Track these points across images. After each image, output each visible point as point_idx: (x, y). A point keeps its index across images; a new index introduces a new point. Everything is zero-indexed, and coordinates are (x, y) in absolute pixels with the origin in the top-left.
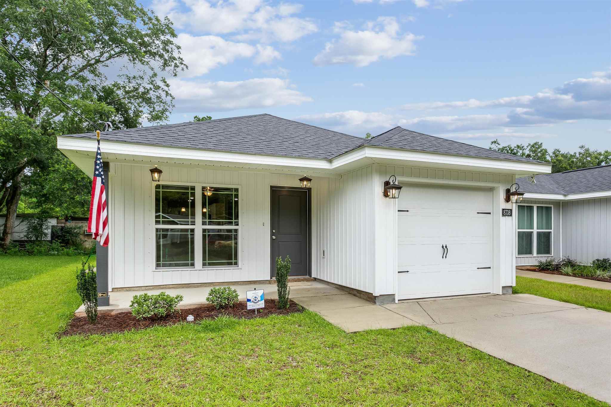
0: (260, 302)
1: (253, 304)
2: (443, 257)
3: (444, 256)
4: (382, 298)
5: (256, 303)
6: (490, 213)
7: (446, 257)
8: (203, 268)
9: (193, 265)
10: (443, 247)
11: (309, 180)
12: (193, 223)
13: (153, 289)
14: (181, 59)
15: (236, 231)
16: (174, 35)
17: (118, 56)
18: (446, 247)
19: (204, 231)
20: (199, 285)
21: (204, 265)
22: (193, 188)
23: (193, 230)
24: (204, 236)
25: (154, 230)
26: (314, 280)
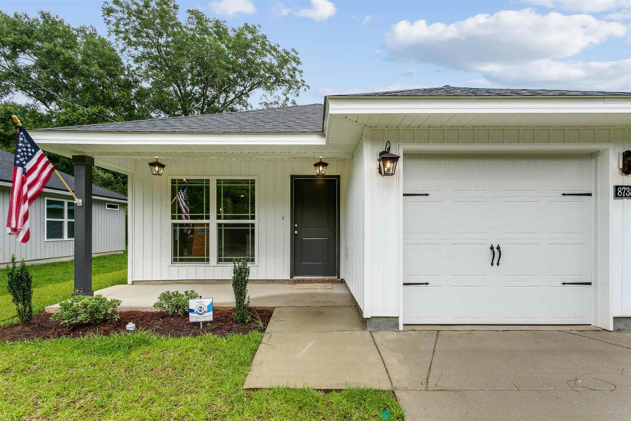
0: (206, 314)
1: (196, 315)
2: (492, 264)
3: (495, 262)
4: (376, 321)
5: (202, 314)
6: (590, 195)
7: (498, 264)
8: (218, 263)
9: (208, 260)
10: (492, 248)
11: (325, 165)
12: (208, 218)
13: (170, 283)
14: (304, 81)
15: (253, 225)
16: (298, 63)
18: (498, 248)
19: (220, 225)
20: (215, 281)
21: (220, 260)
22: (208, 181)
23: (208, 225)
24: (220, 232)
25: (170, 225)
26: (343, 282)
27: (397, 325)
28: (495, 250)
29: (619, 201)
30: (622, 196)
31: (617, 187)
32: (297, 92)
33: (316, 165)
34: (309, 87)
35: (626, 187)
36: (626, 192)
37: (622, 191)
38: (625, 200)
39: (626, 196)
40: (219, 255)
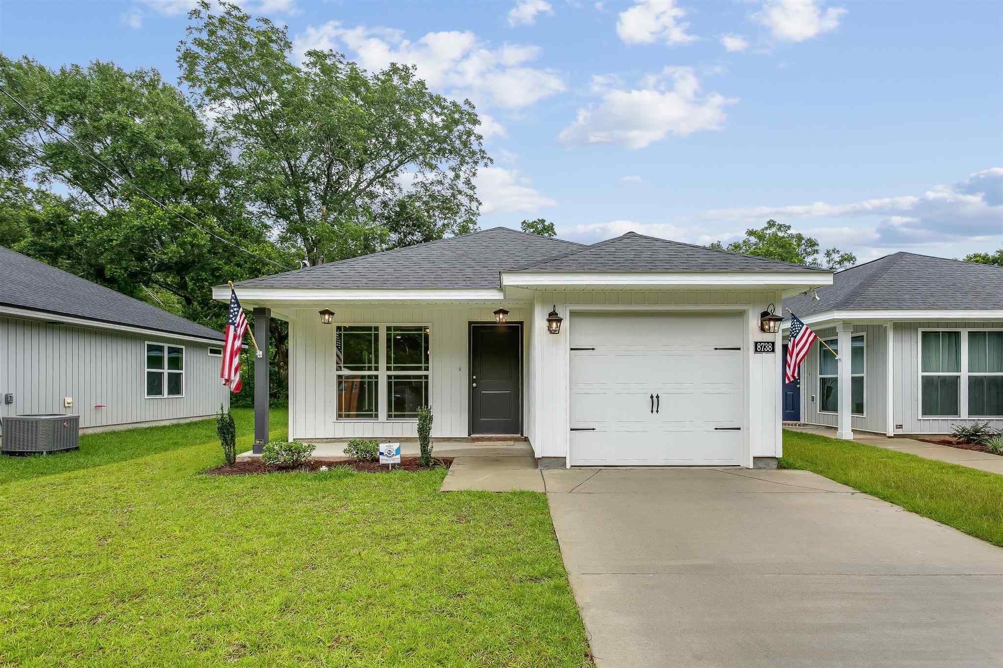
0: (394, 457)
1: (386, 458)
2: (652, 412)
3: (655, 409)
4: (546, 461)
5: (390, 457)
6: (739, 349)
7: (657, 411)
8: (387, 420)
9: (377, 416)
10: (652, 397)
11: (505, 312)
12: (377, 369)
13: (334, 442)
15: (426, 377)
17: (408, 161)
18: (658, 397)
19: (389, 377)
21: (389, 416)
22: (377, 329)
23: (376, 377)
24: (389, 385)
25: (335, 377)
26: (526, 440)
27: (564, 464)
28: (655, 399)
29: (759, 355)
30: (761, 351)
31: (756, 343)
32: (473, 170)
33: (497, 313)
34: (491, 160)
35: (765, 343)
36: (765, 347)
37: (761, 347)
38: (764, 354)
39: (764, 351)
40: (390, 409)
